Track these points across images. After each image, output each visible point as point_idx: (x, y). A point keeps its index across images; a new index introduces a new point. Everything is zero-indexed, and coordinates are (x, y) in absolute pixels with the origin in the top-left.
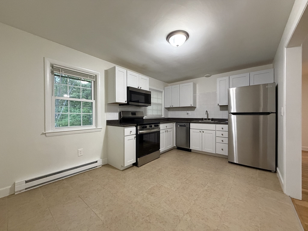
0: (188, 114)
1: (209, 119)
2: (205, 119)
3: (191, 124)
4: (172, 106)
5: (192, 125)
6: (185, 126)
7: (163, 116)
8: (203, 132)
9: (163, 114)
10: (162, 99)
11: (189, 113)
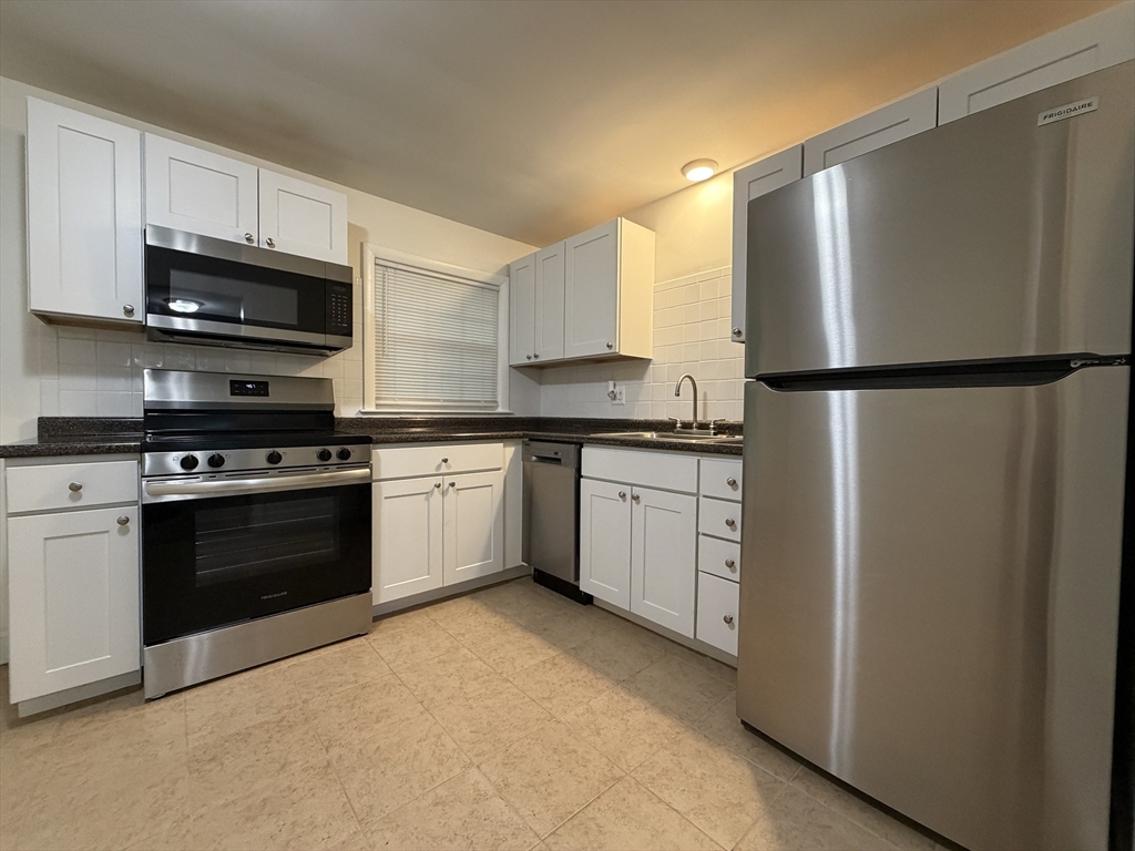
0: (613, 396)
1: (703, 426)
2: (687, 426)
3: (587, 452)
4: (536, 356)
5: (595, 459)
6: (559, 460)
7: (500, 410)
8: (636, 498)
9: (499, 399)
10: (496, 324)
11: (617, 390)
